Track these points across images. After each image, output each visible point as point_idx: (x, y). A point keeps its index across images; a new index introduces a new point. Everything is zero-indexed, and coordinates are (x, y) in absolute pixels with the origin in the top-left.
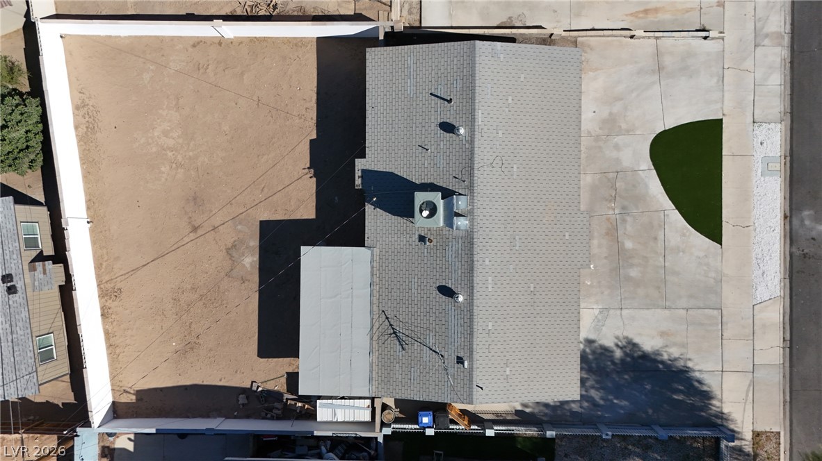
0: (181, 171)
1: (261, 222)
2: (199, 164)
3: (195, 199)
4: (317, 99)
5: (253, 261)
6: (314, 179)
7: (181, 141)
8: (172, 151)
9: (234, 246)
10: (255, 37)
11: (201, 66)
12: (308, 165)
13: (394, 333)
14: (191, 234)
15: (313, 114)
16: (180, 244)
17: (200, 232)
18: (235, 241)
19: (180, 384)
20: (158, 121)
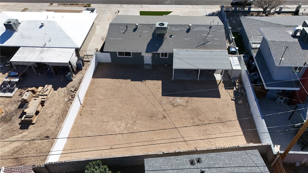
0: (137, 122)
1: (162, 95)
2: (135, 115)
3: (151, 117)
4: (116, 79)
5: (179, 99)
6: (146, 81)
7: (123, 122)
8: (127, 125)
9: (173, 105)
10: (85, 95)
11: (91, 113)
12: (141, 82)
13: (203, 44)
14: (167, 119)
15: (121, 80)
16: (172, 123)
17: (166, 115)
18: (170, 104)
19: (239, 125)
20: (112, 129)
